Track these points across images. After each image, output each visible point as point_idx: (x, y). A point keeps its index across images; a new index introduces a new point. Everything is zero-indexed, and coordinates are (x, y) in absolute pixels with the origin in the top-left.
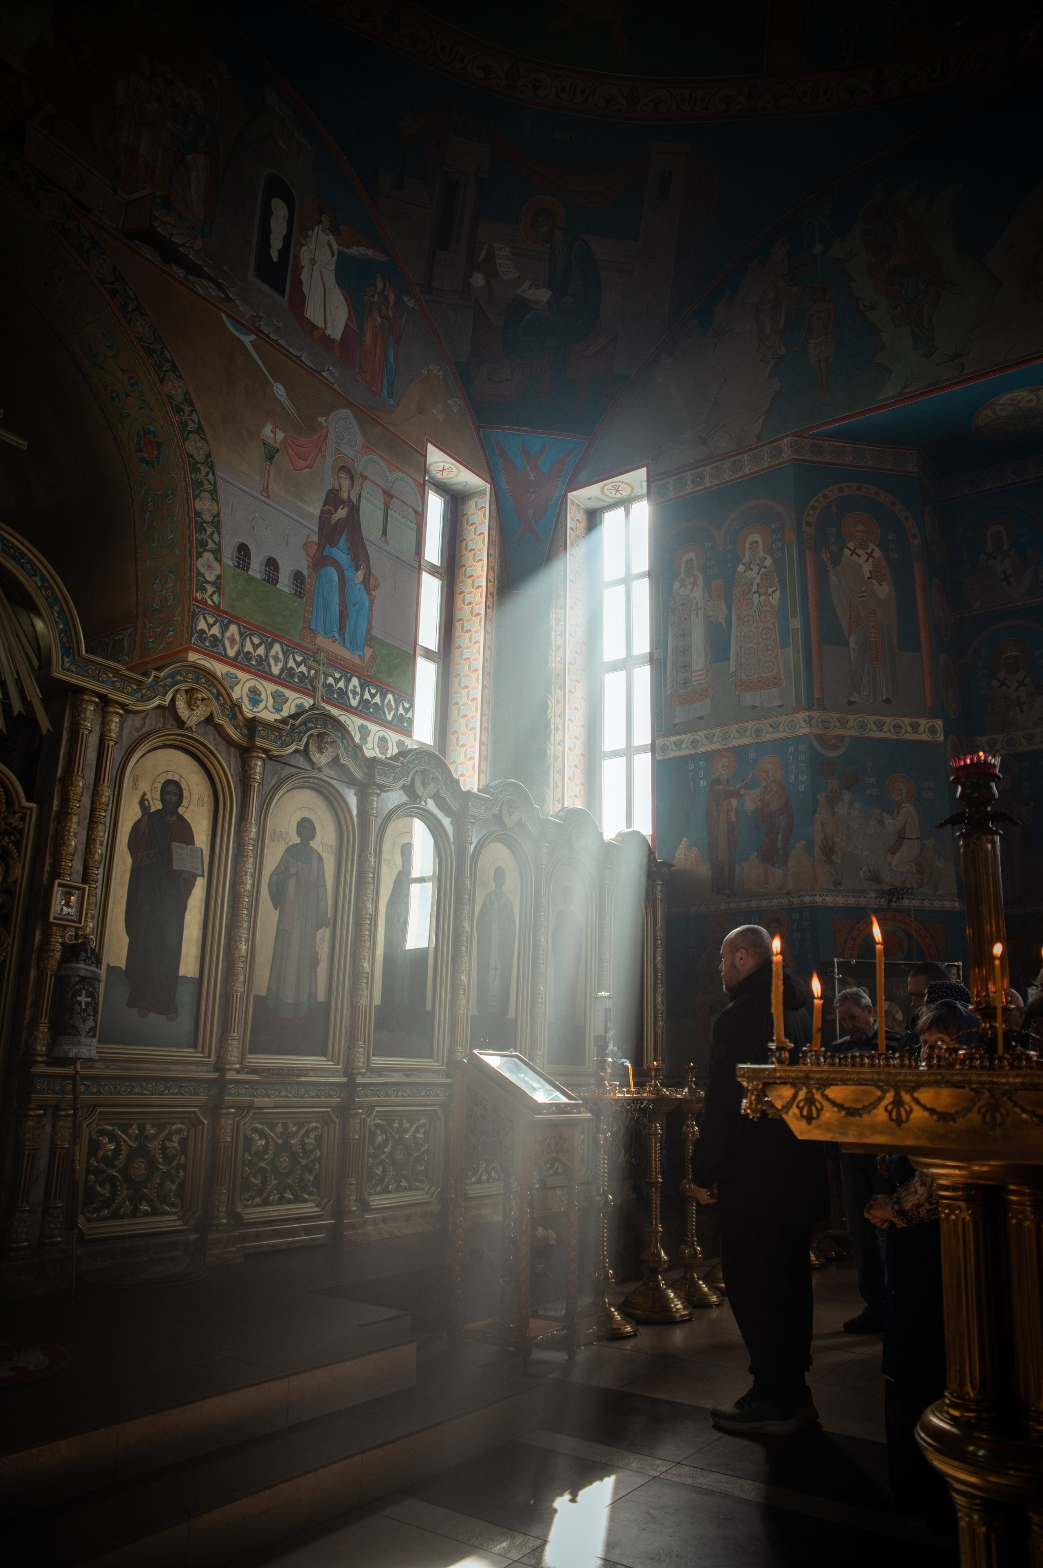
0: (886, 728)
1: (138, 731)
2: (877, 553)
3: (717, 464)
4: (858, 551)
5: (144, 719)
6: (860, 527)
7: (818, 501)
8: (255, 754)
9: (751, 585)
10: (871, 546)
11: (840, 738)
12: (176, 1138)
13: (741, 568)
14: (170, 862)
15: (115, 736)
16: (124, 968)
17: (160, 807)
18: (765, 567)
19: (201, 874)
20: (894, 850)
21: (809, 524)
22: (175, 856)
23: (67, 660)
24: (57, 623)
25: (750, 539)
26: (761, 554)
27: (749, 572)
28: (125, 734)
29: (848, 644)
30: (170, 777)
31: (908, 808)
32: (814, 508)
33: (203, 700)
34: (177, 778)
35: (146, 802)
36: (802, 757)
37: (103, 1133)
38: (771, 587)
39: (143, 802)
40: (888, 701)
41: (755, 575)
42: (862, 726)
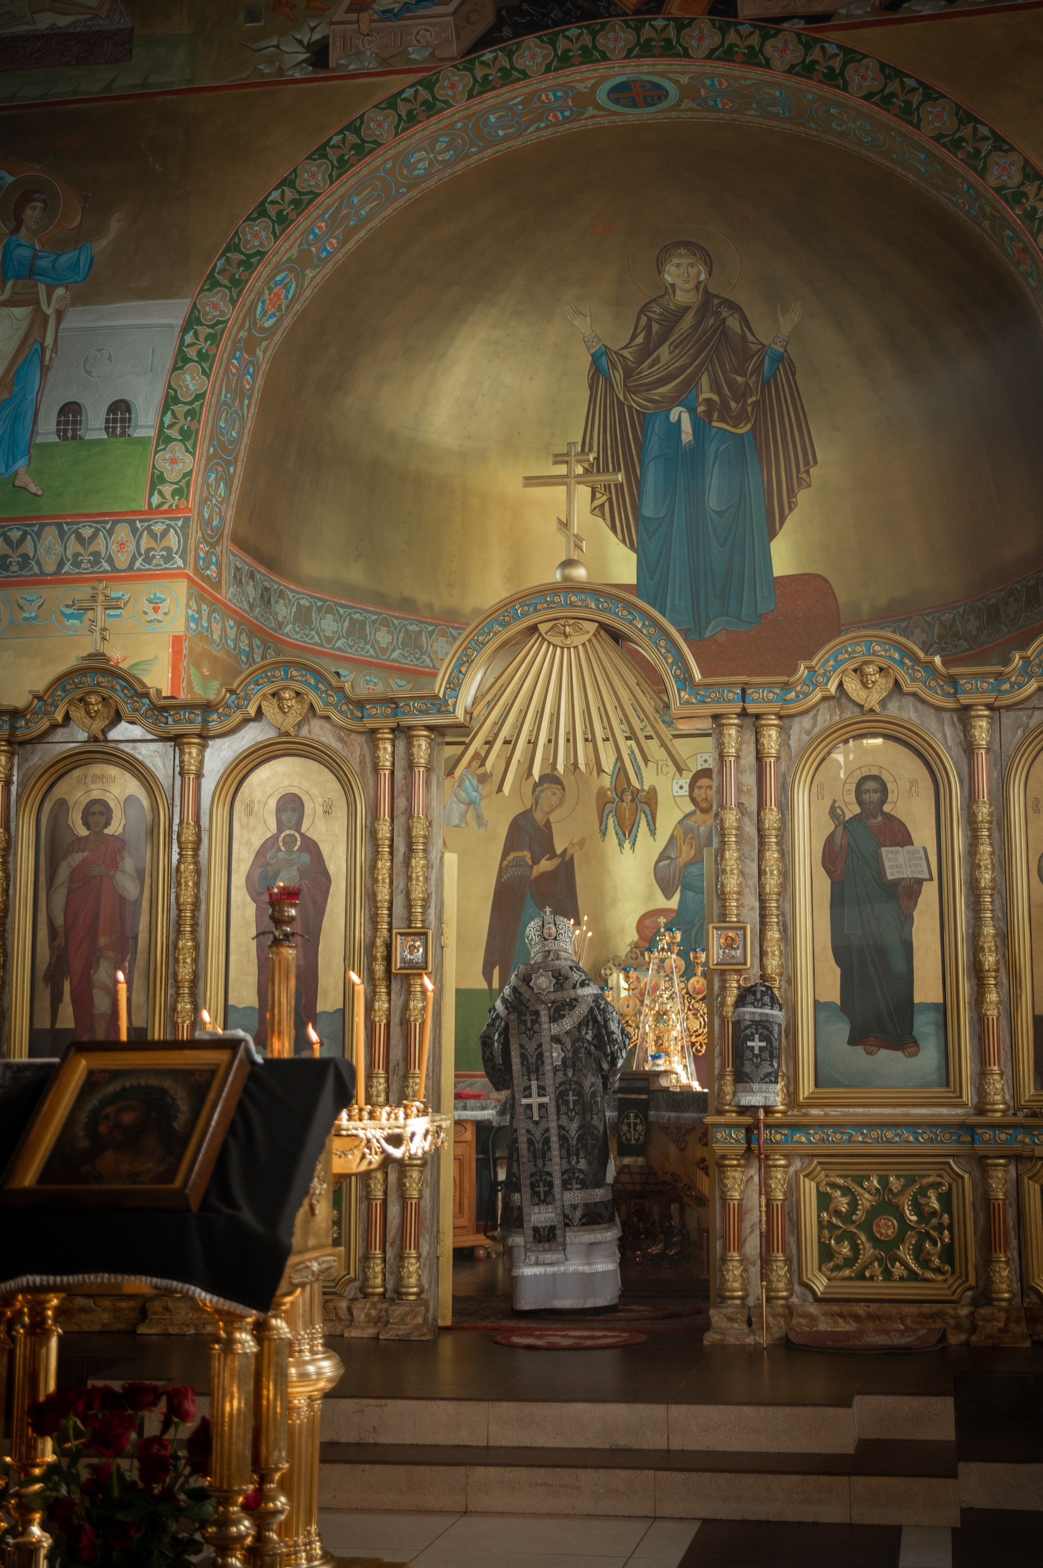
1: (808, 733)
5: (815, 716)
8: (973, 713)
12: (932, 1194)
14: (881, 871)
15: (773, 751)
16: (839, 1003)
17: (857, 810)
19: (928, 877)
22: (887, 864)
23: (683, 694)
24: (666, 658)
28: (793, 742)
30: (865, 772)
33: (881, 669)
34: (875, 772)
35: (838, 810)
37: (834, 1186)
39: (833, 812)
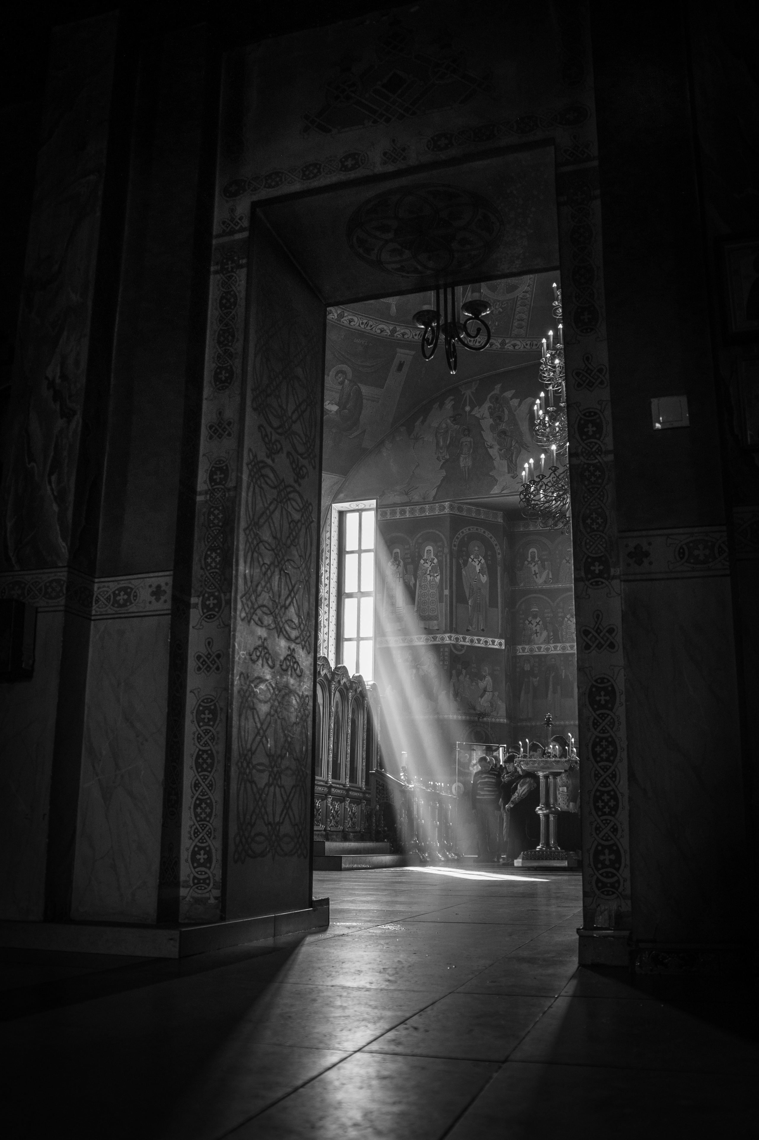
0: (481, 642)
2: (483, 561)
3: (412, 507)
4: (475, 560)
6: (476, 548)
7: (459, 534)
9: (427, 570)
10: (481, 558)
11: (463, 646)
13: (422, 561)
18: (434, 563)
20: (482, 697)
21: (455, 546)
25: (427, 548)
26: (432, 556)
27: (426, 564)
29: (468, 604)
31: (488, 678)
32: (457, 538)
36: (447, 654)
38: (436, 573)
40: (483, 630)
41: (429, 566)
42: (472, 641)
